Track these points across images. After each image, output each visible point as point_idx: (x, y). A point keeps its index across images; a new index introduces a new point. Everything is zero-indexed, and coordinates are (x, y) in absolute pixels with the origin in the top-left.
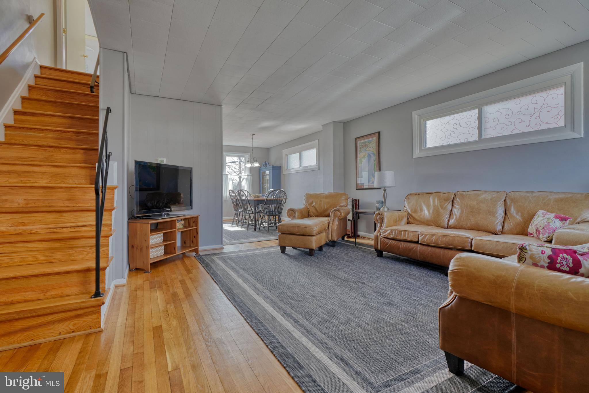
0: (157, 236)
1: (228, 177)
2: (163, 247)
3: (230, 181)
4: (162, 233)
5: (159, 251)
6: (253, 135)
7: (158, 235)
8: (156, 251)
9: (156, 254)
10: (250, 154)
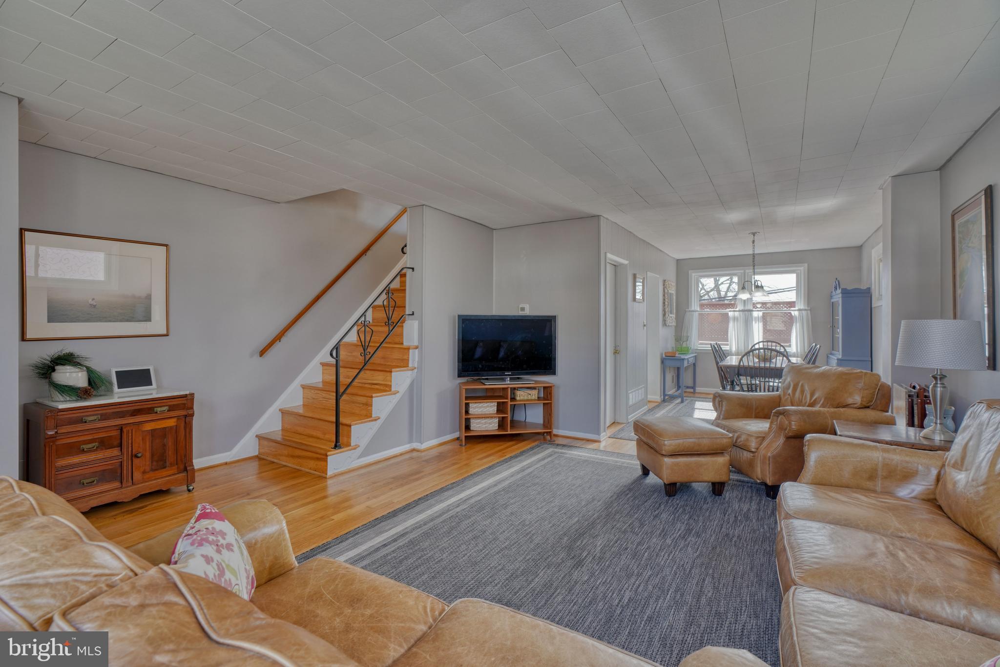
0: (486, 405)
1: (751, 315)
2: (497, 420)
3: (756, 323)
4: (495, 402)
5: (490, 424)
6: (754, 234)
7: (488, 404)
8: (486, 423)
9: (486, 427)
10: (808, 265)
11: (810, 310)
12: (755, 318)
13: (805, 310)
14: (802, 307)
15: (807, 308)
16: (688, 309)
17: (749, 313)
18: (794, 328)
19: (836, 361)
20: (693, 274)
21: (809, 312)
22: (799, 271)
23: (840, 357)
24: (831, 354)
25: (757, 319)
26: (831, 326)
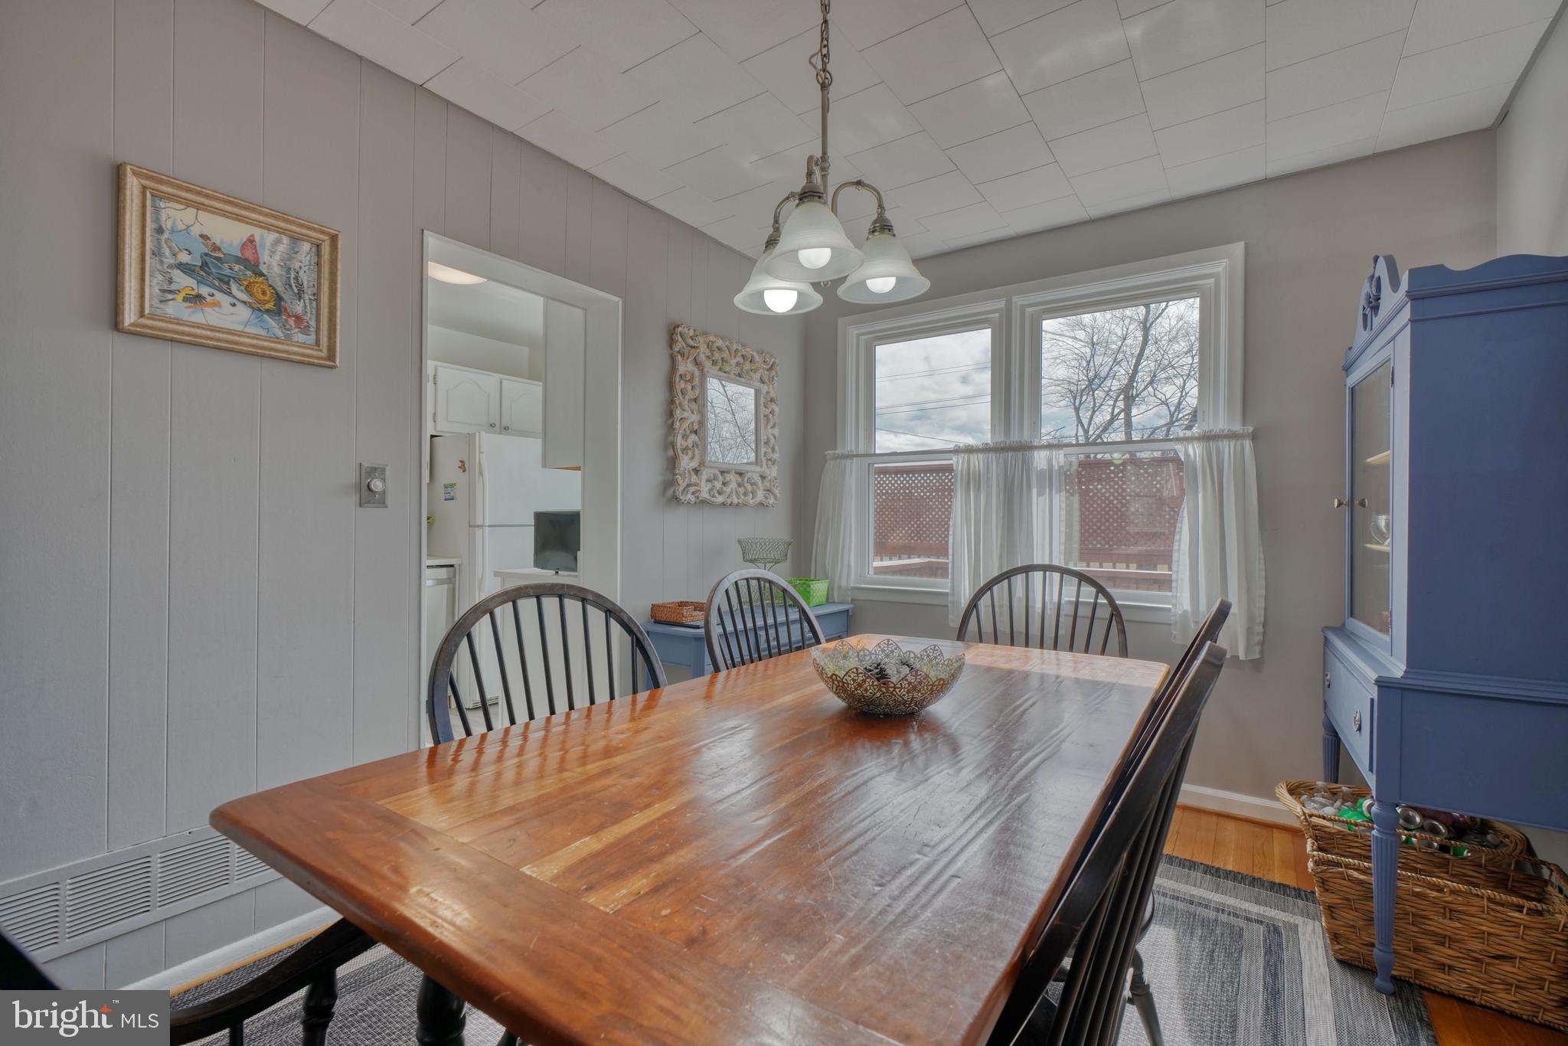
1: (1026, 465)
10: (1247, 247)
11: (1254, 437)
12: (1040, 474)
13: (1233, 436)
14: (1221, 425)
15: (1237, 427)
16: (835, 448)
17: (1020, 454)
18: (1186, 520)
19: (1374, 693)
20: (853, 331)
21: (1248, 444)
22: (1212, 281)
23: (1397, 669)
24: (1341, 631)
25: (1048, 478)
26: (1346, 500)
